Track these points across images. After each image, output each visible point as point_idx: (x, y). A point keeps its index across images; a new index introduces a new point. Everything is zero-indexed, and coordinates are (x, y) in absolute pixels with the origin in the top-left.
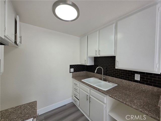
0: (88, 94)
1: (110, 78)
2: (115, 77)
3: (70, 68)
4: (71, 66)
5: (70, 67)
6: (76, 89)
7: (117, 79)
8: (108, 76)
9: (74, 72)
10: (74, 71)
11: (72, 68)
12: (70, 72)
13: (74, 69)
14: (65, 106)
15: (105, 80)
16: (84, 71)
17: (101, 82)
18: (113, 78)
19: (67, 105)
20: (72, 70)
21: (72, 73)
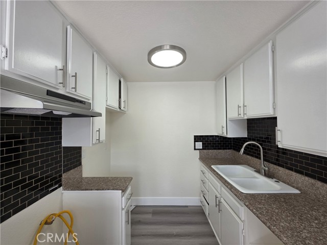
0: (218, 196)
1: (281, 171)
2: (297, 171)
3: (195, 142)
4: (197, 139)
5: (195, 139)
6: (203, 182)
7: (300, 175)
8: (278, 167)
9: (203, 149)
10: (203, 146)
11: (198, 141)
12: (195, 149)
13: (203, 144)
14: (186, 208)
15: (268, 175)
16: (228, 150)
17: (255, 177)
18: (291, 172)
19: (189, 208)
20: (199, 145)
21: (198, 151)
